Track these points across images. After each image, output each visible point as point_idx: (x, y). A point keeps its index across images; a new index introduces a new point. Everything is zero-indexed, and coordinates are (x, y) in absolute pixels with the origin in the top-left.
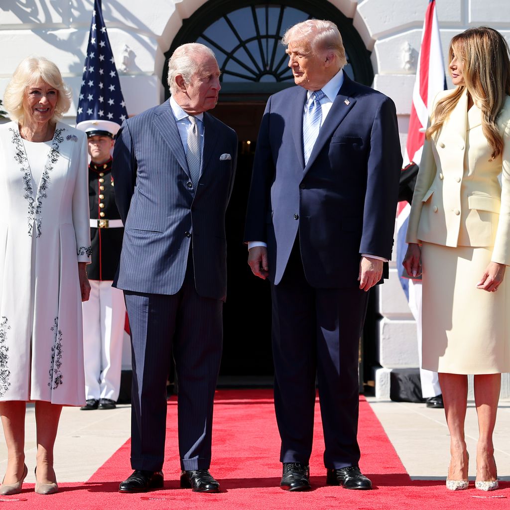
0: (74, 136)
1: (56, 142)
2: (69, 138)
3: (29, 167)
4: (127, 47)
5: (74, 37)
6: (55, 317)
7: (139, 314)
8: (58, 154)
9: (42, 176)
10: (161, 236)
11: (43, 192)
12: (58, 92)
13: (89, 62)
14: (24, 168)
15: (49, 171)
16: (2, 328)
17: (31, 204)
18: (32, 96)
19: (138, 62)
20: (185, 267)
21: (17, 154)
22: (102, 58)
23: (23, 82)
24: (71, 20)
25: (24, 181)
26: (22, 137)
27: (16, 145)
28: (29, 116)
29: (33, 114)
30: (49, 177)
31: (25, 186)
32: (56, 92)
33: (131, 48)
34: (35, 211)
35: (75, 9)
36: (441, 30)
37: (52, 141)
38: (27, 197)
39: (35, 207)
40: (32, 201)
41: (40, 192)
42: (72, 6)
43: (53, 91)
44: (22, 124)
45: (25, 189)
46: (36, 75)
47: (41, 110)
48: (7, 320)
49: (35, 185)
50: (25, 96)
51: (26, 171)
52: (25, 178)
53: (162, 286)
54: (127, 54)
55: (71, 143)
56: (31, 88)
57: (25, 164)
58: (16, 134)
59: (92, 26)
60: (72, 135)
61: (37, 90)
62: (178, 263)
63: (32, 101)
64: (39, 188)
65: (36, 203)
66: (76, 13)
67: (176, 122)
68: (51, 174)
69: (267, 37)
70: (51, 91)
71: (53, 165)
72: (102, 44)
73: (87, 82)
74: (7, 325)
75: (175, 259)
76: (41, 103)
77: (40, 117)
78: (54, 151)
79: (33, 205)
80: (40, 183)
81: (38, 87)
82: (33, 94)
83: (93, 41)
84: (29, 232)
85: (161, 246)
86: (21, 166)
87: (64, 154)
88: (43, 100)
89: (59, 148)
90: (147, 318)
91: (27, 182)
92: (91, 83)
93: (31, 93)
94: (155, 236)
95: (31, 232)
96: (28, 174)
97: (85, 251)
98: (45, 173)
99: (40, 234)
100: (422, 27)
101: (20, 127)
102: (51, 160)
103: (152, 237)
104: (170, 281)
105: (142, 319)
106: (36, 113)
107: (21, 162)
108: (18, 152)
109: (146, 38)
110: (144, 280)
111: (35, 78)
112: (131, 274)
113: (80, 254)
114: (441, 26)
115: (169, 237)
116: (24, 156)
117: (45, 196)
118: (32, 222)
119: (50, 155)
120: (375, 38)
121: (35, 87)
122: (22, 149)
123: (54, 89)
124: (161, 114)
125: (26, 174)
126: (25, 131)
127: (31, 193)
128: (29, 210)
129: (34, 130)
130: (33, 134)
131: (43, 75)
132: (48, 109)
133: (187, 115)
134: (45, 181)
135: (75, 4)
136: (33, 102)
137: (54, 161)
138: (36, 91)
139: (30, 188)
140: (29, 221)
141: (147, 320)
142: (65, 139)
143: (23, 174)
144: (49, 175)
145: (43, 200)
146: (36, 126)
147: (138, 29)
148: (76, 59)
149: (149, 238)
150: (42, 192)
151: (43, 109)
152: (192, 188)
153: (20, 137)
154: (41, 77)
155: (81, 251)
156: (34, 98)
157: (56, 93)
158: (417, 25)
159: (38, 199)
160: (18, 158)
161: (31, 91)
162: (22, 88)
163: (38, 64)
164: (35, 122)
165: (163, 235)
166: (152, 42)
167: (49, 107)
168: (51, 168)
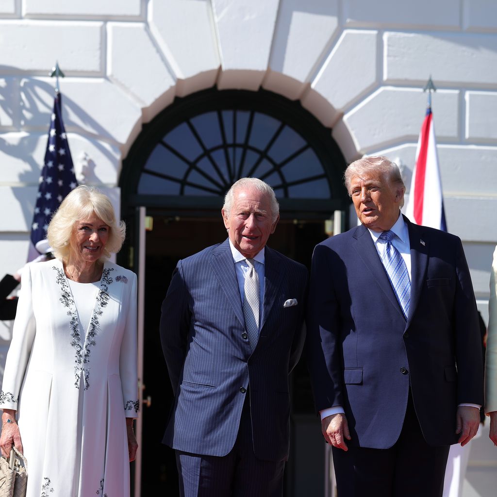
0: (124, 277)
1: (105, 283)
2: (118, 279)
3: (77, 310)
4: (86, 155)
5: (26, 142)
6: (101, 479)
7: (190, 477)
8: (108, 297)
9: (90, 322)
10: (213, 391)
11: (92, 339)
12: (110, 228)
13: (46, 172)
14: (72, 312)
15: (98, 316)
16: (44, 491)
17: (78, 352)
18: (82, 232)
19: (98, 172)
20: (237, 426)
21: (63, 296)
22: (61, 167)
23: (73, 216)
24: (22, 123)
25: (70, 327)
26: (67, 277)
27: (61, 286)
28: (77, 254)
29: (81, 252)
30: (98, 323)
31: (72, 332)
32: (107, 228)
33: (90, 157)
34: (82, 360)
35: (28, 110)
36: (439, 146)
37: (99, 282)
38: (73, 344)
39: (83, 355)
40: (79, 349)
41: (88, 338)
42: (24, 107)
43: (105, 227)
44: (66, 262)
45: (72, 335)
46: (88, 209)
47: (91, 248)
48: (49, 481)
49: (83, 331)
50: (74, 232)
51: (73, 315)
52: (72, 323)
53: (212, 446)
54: (85, 163)
55: (120, 284)
56: (80, 222)
57: (72, 307)
58: (61, 273)
59: (50, 131)
60: (122, 276)
61: (87, 225)
62: (230, 422)
63: (81, 237)
64: (87, 335)
65: (84, 351)
66: (28, 115)
67: (235, 264)
68: (101, 319)
69: (235, 145)
70: (103, 227)
71: (102, 309)
72: (62, 152)
73: (43, 194)
74: (50, 487)
75: (228, 418)
76: (91, 240)
77: (89, 256)
78: (102, 293)
79: (81, 353)
80: (88, 329)
81: (89, 222)
82: (83, 230)
83: (52, 148)
84: (76, 384)
85: (214, 402)
86: (67, 309)
87: (113, 297)
88: (94, 237)
89: (108, 290)
90: (198, 482)
91: (74, 328)
92: (48, 196)
93: (81, 229)
94: (208, 390)
95: (79, 383)
96: (76, 318)
97: (133, 406)
98: (94, 318)
99: (88, 385)
100: (416, 142)
101: (65, 266)
102: (99, 303)
103: (204, 391)
104: (221, 440)
105: (193, 482)
106: (85, 250)
107: (67, 305)
108: (63, 293)
109: (107, 146)
110: (193, 439)
111: (87, 213)
112: (180, 432)
113: (128, 408)
114: (438, 141)
115: (222, 392)
116: (71, 298)
117: (93, 343)
118: (79, 372)
119: (99, 297)
120: (362, 153)
121: (86, 222)
122: (68, 290)
123: (106, 225)
124: (219, 254)
125: (73, 318)
126: (70, 269)
127: (79, 339)
128: (76, 359)
129: (81, 270)
130: (80, 273)
131: (96, 210)
132: (98, 247)
133: (245, 258)
134: (94, 326)
135: (27, 105)
136: (83, 239)
137: (103, 304)
138: (86, 227)
139: (78, 335)
140: (76, 371)
141: (198, 484)
142: (114, 280)
143: (70, 318)
144: (98, 320)
145: (92, 348)
146: (83, 265)
147: (98, 135)
148: (27, 167)
149: (201, 392)
150: (90, 339)
151: (92, 247)
152: (247, 340)
153: (65, 277)
154: (94, 211)
155: (129, 405)
156: (84, 234)
157: (108, 230)
158: (412, 139)
159: (86, 346)
160: (64, 300)
161: (81, 226)
162: (72, 223)
163: (89, 197)
164: (83, 261)
165: (216, 390)
166: (115, 150)
167: (99, 245)
168: (101, 313)
